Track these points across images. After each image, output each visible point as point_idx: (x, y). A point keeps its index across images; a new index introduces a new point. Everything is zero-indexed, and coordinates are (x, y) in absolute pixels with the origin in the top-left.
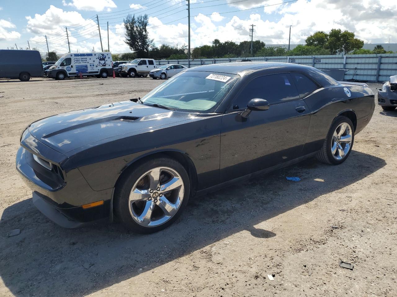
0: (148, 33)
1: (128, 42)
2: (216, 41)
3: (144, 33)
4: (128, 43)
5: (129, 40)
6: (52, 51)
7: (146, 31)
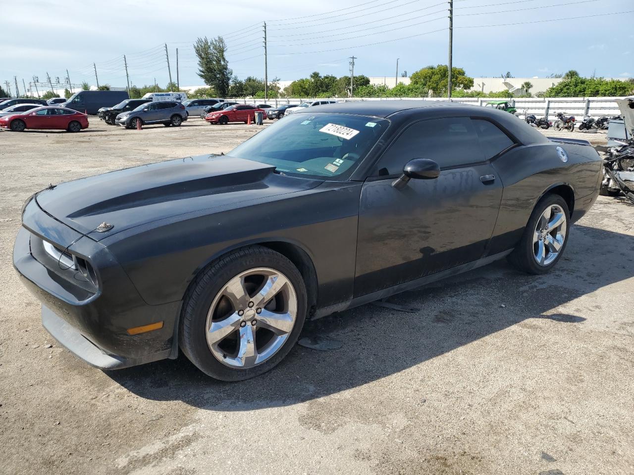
0: (228, 62)
1: (203, 74)
2: (316, 75)
3: (222, 63)
4: (201, 76)
5: (203, 72)
6: (104, 85)
7: (224, 60)
